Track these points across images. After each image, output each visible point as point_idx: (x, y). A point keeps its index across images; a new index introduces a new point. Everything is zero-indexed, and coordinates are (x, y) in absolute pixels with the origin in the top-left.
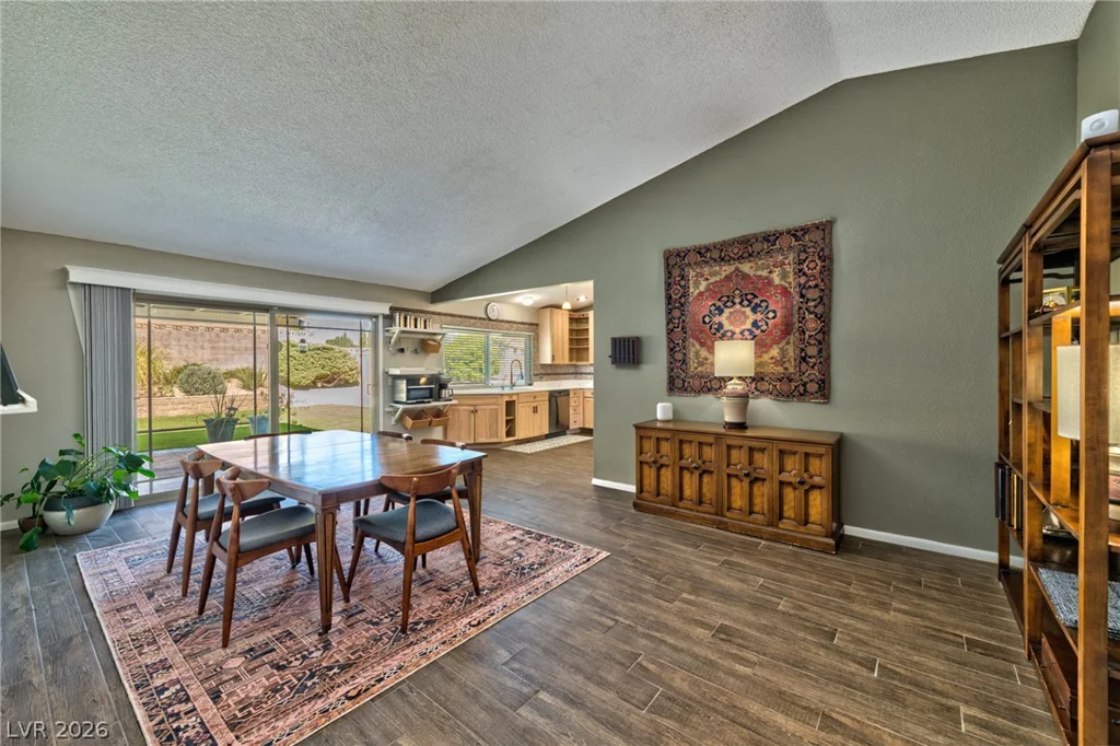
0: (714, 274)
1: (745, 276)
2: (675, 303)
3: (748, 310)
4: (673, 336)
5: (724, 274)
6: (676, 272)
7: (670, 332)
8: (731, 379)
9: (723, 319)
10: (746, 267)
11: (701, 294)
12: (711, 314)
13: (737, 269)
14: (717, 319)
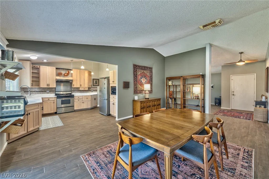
0: (141, 71)
1: (145, 73)
2: (135, 76)
3: (145, 79)
4: (135, 82)
5: (142, 72)
6: (135, 69)
7: (134, 81)
8: (146, 91)
9: (142, 80)
10: (145, 71)
11: (139, 75)
12: (141, 79)
13: (144, 72)
14: (141, 80)
